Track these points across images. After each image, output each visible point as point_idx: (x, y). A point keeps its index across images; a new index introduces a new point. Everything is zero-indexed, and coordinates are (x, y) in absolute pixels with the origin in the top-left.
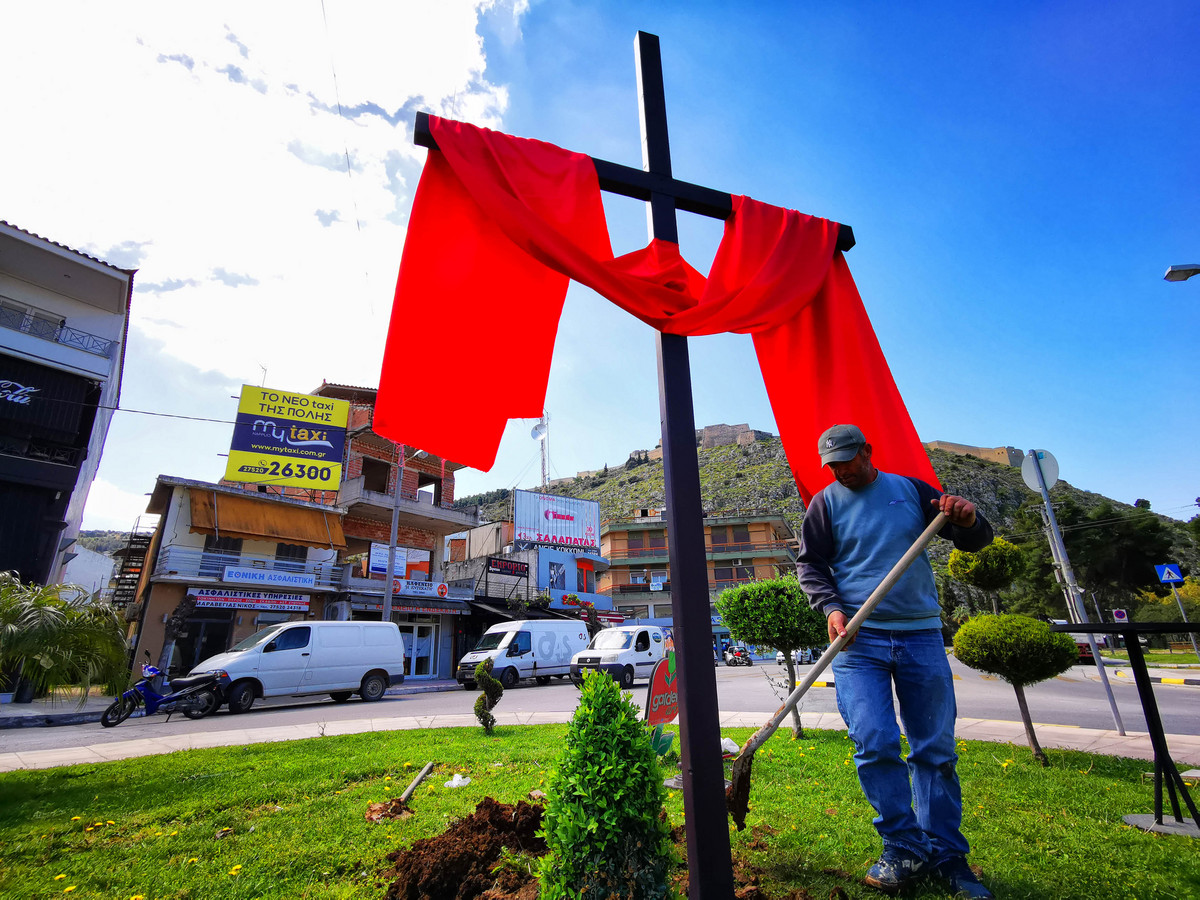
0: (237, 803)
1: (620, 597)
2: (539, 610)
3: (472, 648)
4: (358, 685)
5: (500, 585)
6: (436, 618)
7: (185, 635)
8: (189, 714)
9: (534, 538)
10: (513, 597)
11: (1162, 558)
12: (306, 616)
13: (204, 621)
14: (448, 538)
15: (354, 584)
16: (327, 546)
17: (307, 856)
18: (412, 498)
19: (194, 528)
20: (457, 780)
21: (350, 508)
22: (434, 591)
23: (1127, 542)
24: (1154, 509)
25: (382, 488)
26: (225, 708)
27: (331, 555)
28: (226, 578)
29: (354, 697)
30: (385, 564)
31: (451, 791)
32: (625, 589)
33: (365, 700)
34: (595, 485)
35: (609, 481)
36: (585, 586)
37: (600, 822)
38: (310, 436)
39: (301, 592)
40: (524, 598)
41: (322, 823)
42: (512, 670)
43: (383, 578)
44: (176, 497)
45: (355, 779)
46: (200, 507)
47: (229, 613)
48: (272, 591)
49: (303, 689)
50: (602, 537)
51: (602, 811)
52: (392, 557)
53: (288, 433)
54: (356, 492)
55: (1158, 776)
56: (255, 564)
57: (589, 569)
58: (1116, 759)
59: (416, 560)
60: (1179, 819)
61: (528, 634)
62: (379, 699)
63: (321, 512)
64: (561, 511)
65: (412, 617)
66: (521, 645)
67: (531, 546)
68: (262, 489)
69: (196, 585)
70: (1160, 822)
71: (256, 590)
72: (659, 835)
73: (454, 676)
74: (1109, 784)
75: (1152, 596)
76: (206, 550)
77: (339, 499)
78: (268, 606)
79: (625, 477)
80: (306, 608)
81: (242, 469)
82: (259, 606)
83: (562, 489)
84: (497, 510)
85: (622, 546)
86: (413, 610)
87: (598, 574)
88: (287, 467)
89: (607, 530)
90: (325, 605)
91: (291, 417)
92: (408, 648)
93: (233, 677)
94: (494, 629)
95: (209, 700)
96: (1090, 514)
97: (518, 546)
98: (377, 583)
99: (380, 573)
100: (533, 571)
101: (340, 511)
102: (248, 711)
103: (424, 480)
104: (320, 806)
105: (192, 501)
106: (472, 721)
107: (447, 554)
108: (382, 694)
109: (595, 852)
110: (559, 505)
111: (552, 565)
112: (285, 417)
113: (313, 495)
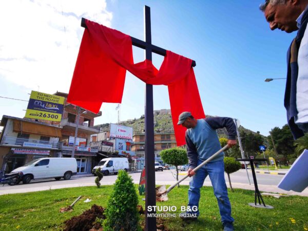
0: (21, 209)
1: (137, 152)
2: (116, 155)
3: (97, 165)
4: (63, 175)
5: (105, 148)
6: (87, 157)
7: (10, 162)
8: (10, 184)
9: (115, 136)
10: (109, 152)
11: (261, 144)
12: (49, 156)
13: (16, 158)
14: (91, 135)
15: (64, 148)
16: (56, 137)
17: (40, 223)
18: (82, 124)
19: (14, 131)
20: (88, 200)
21: (64, 127)
22: (87, 150)
23: (255, 141)
24: (261, 134)
25: (73, 122)
26: (21, 182)
27: (57, 140)
28: (24, 145)
29: (62, 179)
30: (73, 142)
31: (86, 203)
32: (138, 150)
33: (65, 179)
34: (132, 123)
35: (136, 122)
36: (128, 149)
37: (120, 210)
38: (52, 106)
39: (47, 150)
40: (112, 152)
41: (45, 214)
42: (107, 171)
43: (72, 146)
44: (9, 122)
45: (58, 201)
46: (16, 125)
47: (25, 155)
48: (38, 149)
49: (46, 177)
50: (133, 137)
51: (121, 207)
52: (75, 140)
53: (45, 105)
54: (65, 122)
55: (256, 194)
56: (33, 141)
57: (129, 145)
58: (248, 190)
59: (83, 141)
60: (260, 204)
61: (112, 161)
62: (69, 179)
63: (55, 127)
64: (123, 129)
65: (80, 157)
66: (110, 164)
67: (114, 138)
68: (37, 120)
69: (14, 147)
70: (256, 205)
71: (33, 149)
72: (136, 212)
73: (91, 173)
74: (246, 196)
75: (259, 153)
76: (18, 137)
77: (61, 124)
78: (37, 153)
79: (140, 121)
80: (48, 154)
81: (30, 114)
82: (34, 153)
83: (123, 124)
84: (106, 129)
85: (138, 139)
86: (80, 155)
87: (132, 146)
88: (45, 114)
89: (134, 135)
90: (54, 153)
91: (46, 101)
92: (79, 165)
93: (24, 174)
94: (103, 160)
95: (16, 180)
96: (248, 134)
97: (111, 138)
98: (71, 147)
99: (72, 144)
100: (114, 145)
101: (61, 127)
102: (29, 183)
103: (85, 120)
104: (46, 209)
105: (14, 123)
106: (95, 184)
107: (91, 140)
108: (70, 177)
109: (118, 217)
110: (122, 128)
111: (119, 143)
112: (44, 100)
113: (52, 123)
